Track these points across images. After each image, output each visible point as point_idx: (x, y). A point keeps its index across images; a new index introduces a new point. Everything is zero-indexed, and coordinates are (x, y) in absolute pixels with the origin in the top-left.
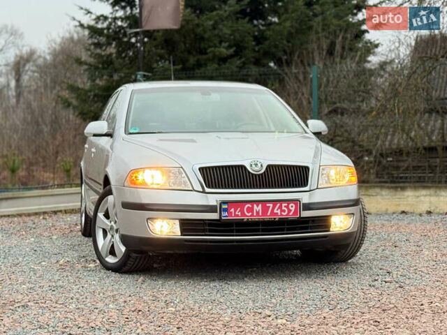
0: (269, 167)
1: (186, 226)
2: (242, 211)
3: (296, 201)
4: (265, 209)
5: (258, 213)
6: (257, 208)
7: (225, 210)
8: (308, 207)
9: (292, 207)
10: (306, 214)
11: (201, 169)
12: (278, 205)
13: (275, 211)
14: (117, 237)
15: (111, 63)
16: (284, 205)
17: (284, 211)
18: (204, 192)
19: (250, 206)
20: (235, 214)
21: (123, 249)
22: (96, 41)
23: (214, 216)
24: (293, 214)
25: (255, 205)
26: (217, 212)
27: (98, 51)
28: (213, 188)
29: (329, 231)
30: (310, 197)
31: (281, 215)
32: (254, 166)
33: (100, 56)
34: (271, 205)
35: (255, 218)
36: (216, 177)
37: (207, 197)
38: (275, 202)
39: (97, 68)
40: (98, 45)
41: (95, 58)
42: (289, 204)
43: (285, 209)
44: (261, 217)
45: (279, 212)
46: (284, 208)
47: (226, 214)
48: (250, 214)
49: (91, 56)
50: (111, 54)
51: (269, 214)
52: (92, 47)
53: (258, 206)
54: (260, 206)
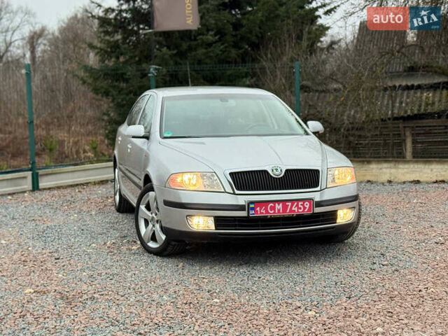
0: (287, 171)
1: (219, 222)
2: (266, 209)
3: (310, 200)
4: (285, 208)
5: (279, 210)
6: (279, 207)
7: (253, 209)
8: (319, 204)
9: (307, 205)
10: (318, 210)
11: (231, 174)
12: (296, 204)
13: (293, 209)
14: (158, 226)
15: (118, 47)
16: (300, 203)
17: (300, 208)
18: (234, 194)
19: (273, 205)
20: (261, 212)
21: (164, 237)
22: (105, 29)
23: (243, 214)
24: (308, 211)
25: (277, 205)
26: (245, 210)
27: (107, 38)
28: (241, 190)
29: (336, 223)
30: (321, 196)
31: (298, 212)
32: (275, 171)
33: (109, 42)
34: (290, 204)
35: (277, 214)
36: (243, 180)
37: (237, 198)
38: (292, 201)
39: (106, 52)
40: (107, 33)
41: (104, 43)
42: (304, 203)
43: (302, 207)
44: (282, 214)
45: (296, 209)
46: (300, 206)
47: (253, 212)
48: (273, 212)
49: (101, 42)
50: (118, 41)
51: (288, 211)
52: (102, 34)
53: (279, 205)
54: (281, 205)
